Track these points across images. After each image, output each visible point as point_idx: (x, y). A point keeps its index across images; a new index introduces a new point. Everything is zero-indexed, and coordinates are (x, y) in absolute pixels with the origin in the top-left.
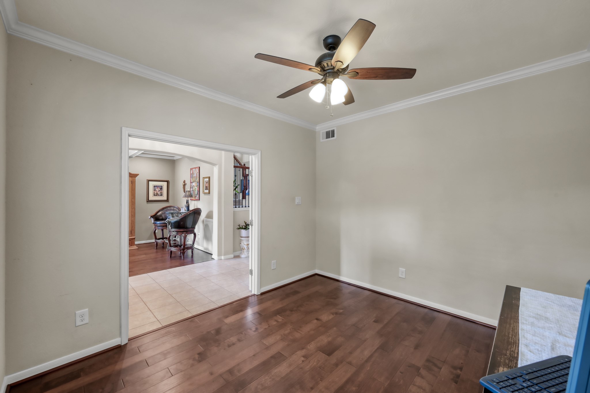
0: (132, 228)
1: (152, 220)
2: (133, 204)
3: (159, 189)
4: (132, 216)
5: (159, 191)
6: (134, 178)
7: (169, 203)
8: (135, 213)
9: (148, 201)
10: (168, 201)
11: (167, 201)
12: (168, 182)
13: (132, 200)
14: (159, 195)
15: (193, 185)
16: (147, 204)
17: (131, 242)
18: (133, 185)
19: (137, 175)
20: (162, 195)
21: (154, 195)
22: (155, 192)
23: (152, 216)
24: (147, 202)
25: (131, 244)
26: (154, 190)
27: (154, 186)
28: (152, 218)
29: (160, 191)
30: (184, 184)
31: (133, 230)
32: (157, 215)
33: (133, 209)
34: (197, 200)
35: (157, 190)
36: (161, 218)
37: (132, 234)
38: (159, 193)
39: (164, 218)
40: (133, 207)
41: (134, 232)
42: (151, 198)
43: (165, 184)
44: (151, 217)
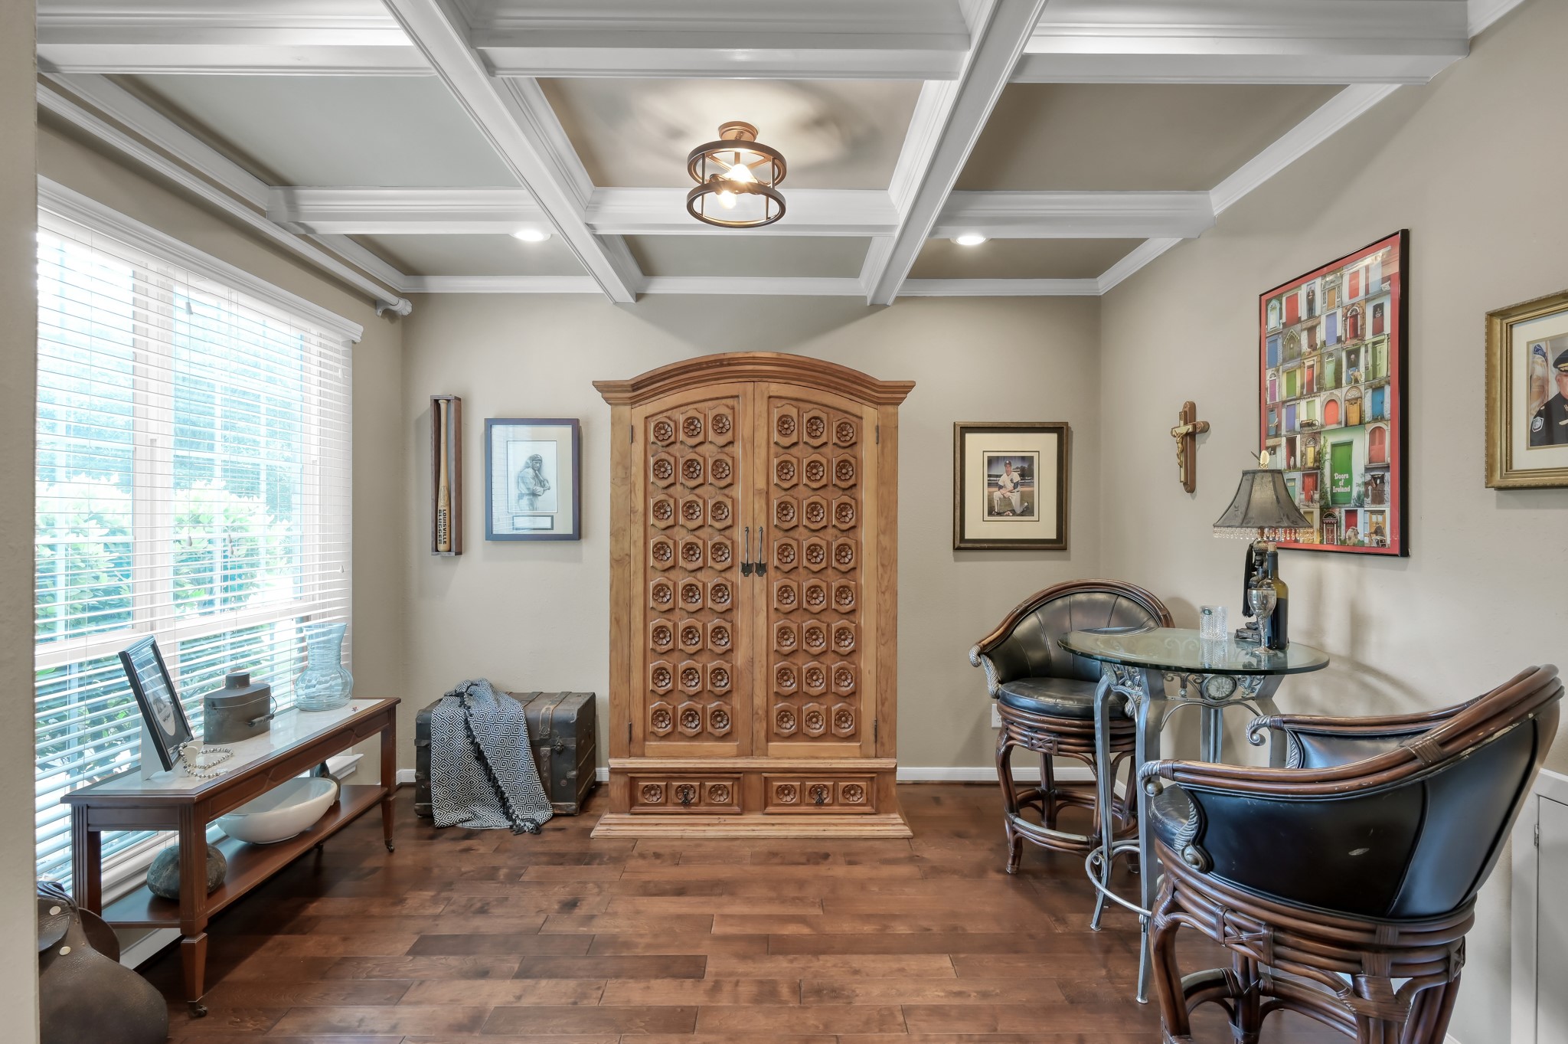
0: (883, 704)
1: (990, 673)
2: (883, 565)
3: (1016, 477)
4: (883, 634)
5: (1016, 485)
6: (890, 409)
7: (1068, 559)
8: (895, 618)
9: (963, 545)
10: (1064, 549)
11: (1059, 544)
12: (1060, 430)
13: (881, 537)
14: (1014, 513)
15: (1303, 417)
16: (956, 560)
17: (878, 791)
18: (883, 448)
19: (906, 388)
20: (1028, 511)
21: (990, 513)
22: (997, 494)
23: (985, 646)
24: (956, 549)
25: (878, 798)
26: (990, 485)
27: (991, 461)
28: (990, 662)
29: (1023, 485)
30: (1185, 429)
31: (884, 720)
32: (1016, 640)
33: (887, 595)
34: (1378, 552)
35: (1004, 480)
36: (1035, 656)
37: (883, 744)
38: (1015, 498)
39: (1053, 654)
40: (885, 583)
41: (893, 735)
42: (978, 527)
43: (1044, 446)
44: (979, 655)
